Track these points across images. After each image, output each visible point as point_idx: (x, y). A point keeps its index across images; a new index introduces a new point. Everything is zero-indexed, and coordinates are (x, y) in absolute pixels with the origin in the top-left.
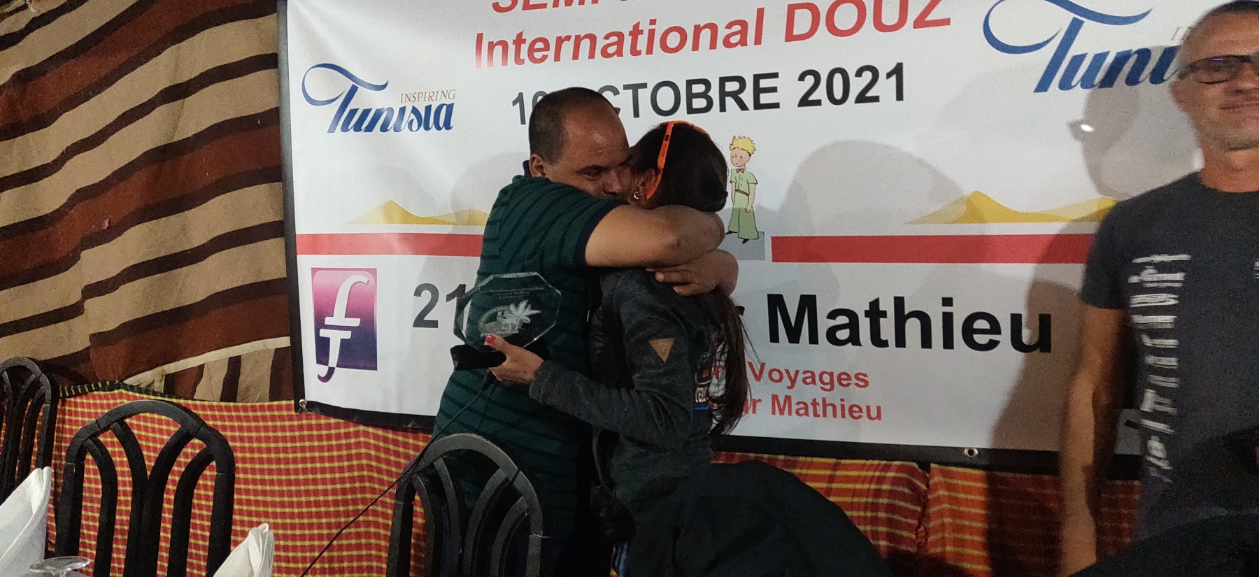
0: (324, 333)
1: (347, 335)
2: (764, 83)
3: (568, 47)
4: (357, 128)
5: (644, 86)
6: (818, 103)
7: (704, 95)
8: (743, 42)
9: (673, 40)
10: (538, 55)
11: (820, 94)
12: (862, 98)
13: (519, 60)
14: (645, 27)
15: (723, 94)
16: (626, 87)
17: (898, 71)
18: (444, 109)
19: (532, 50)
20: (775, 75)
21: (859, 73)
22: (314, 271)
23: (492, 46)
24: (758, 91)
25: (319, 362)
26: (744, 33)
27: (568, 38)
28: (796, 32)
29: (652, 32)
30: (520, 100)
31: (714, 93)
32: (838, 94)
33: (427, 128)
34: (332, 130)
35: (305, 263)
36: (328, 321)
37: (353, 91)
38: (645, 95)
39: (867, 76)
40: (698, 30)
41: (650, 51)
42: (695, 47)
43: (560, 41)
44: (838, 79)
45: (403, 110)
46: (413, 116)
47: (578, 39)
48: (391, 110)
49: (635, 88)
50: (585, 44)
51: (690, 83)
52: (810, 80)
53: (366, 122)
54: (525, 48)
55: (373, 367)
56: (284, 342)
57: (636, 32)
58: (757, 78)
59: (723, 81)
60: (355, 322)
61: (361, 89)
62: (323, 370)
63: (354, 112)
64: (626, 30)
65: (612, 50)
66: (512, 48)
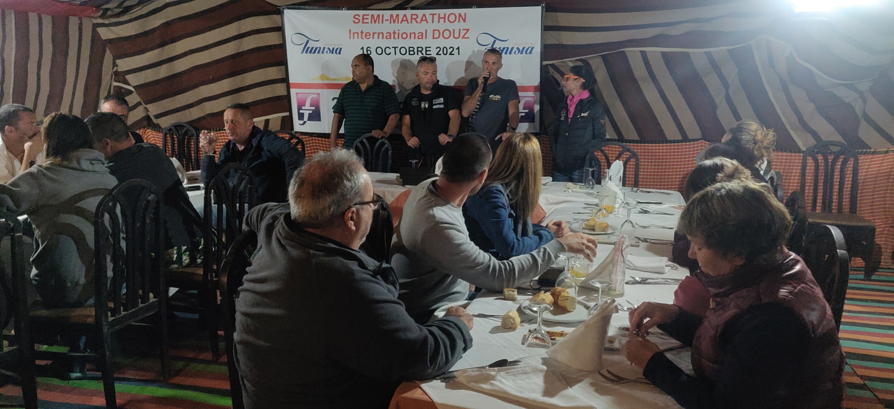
0: (301, 111)
1: (311, 112)
2: (428, 49)
3: (376, 35)
4: (310, 52)
5: (397, 47)
6: (440, 54)
7: (413, 51)
8: (422, 38)
9: (404, 36)
10: (368, 37)
11: (441, 52)
12: (451, 54)
13: (362, 38)
14: (397, 31)
15: (418, 51)
16: (393, 47)
17: (458, 48)
18: (339, 50)
19: (366, 36)
20: (430, 47)
21: (450, 48)
22: (297, 94)
23: (354, 33)
24: (426, 51)
25: (299, 119)
26: (422, 35)
27: (376, 33)
28: (435, 37)
29: (399, 33)
30: (362, 48)
31: (416, 51)
32: (445, 53)
33: (332, 53)
34: (302, 53)
35: (293, 92)
36: (303, 108)
37: (307, 42)
38: (398, 50)
39: (452, 49)
40: (411, 34)
41: (398, 38)
42: (410, 38)
43: (374, 34)
44: (445, 49)
45: (324, 48)
46: (328, 50)
47: (379, 34)
48: (320, 48)
49: (395, 48)
50: (381, 35)
51: (409, 48)
52: (439, 49)
53: (313, 51)
54: (364, 35)
55: (320, 120)
56: (287, 114)
57: (394, 33)
58: (426, 48)
59: (418, 48)
60: (314, 108)
61: (310, 41)
62: (302, 122)
63: (309, 48)
64: (392, 32)
65: (388, 37)
66: (360, 35)
